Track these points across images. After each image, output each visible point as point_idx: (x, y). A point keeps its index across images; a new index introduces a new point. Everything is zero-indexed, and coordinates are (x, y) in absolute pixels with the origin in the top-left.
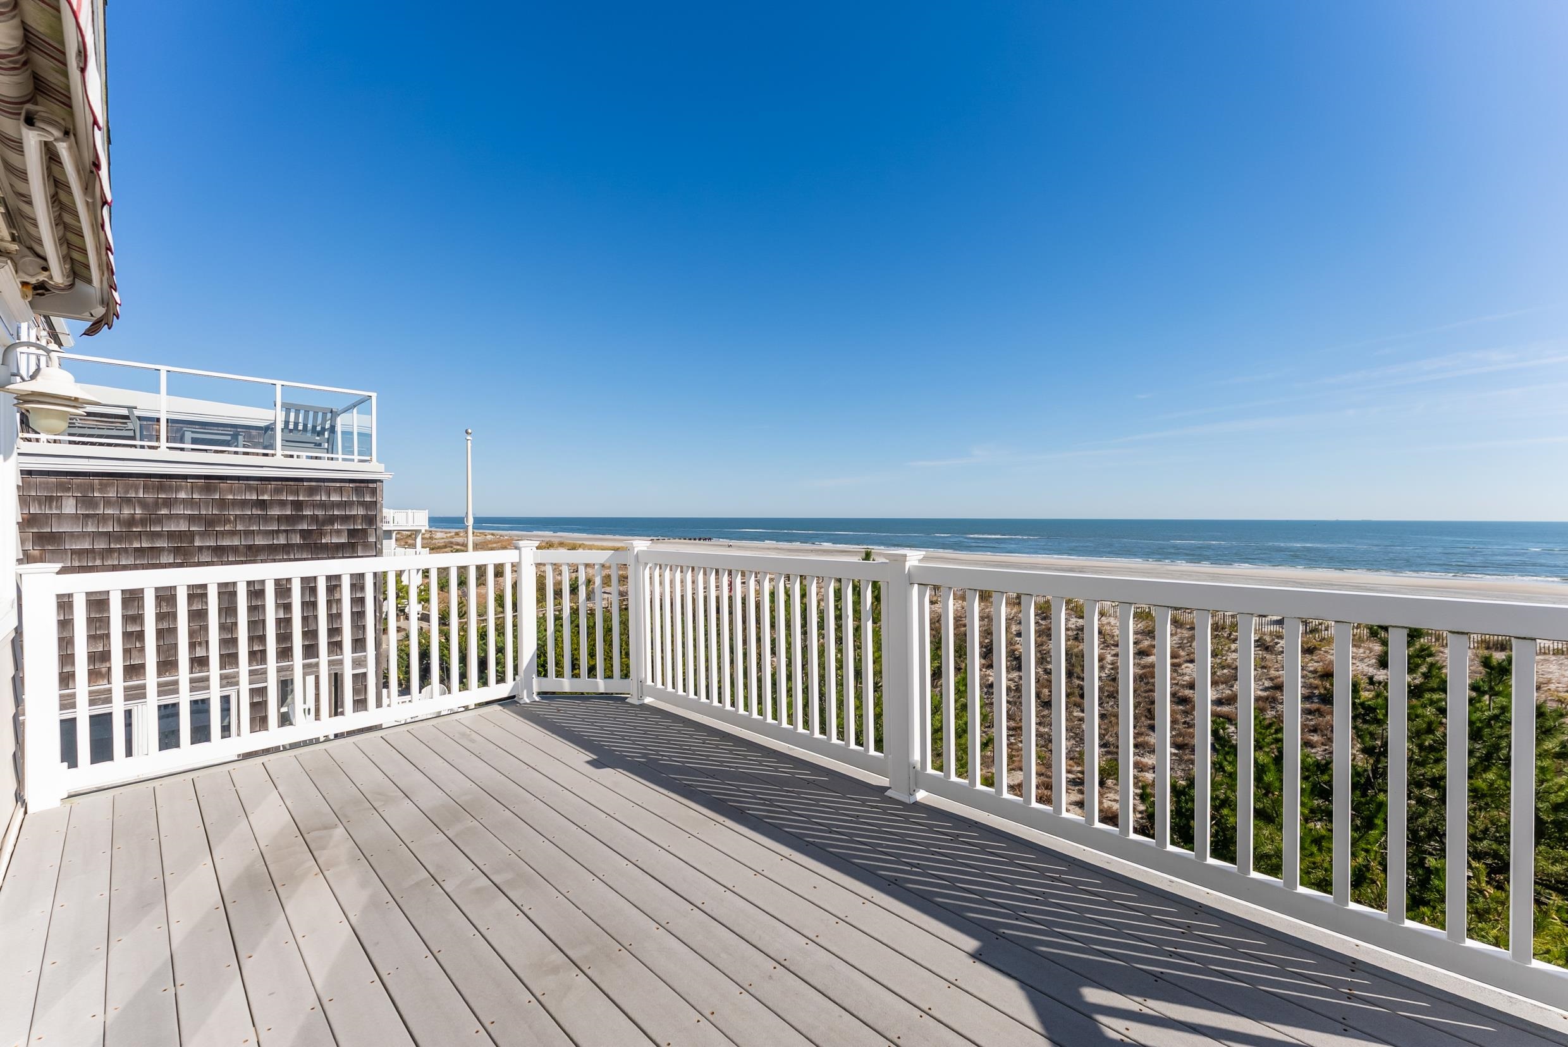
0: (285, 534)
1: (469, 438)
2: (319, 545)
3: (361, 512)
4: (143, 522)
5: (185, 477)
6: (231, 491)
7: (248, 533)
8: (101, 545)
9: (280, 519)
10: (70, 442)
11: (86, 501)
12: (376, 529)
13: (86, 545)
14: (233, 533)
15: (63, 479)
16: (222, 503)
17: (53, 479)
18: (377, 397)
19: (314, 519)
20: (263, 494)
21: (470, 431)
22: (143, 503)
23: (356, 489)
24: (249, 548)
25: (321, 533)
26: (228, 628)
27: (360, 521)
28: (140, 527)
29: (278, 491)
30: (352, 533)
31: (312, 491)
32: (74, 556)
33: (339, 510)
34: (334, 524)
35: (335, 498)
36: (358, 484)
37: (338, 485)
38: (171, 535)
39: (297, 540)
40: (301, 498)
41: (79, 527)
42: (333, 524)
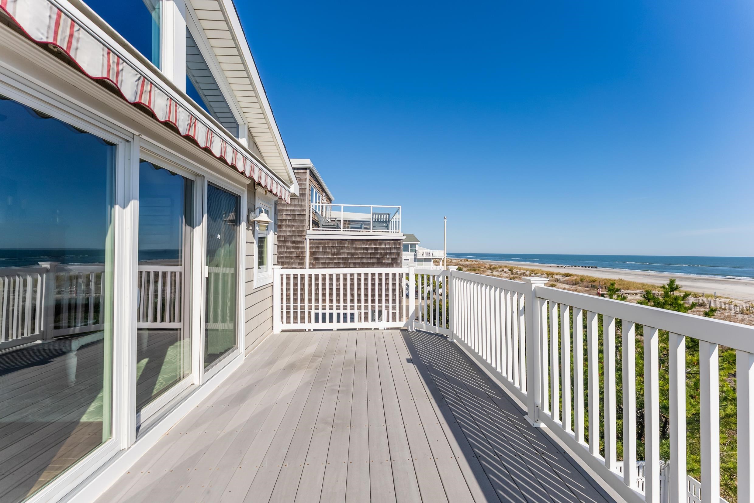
0: (372, 259)
1: (445, 220)
2: (382, 263)
3: (395, 251)
4: (337, 254)
5: (347, 240)
6: (358, 244)
7: (362, 258)
8: (327, 261)
9: (371, 254)
10: (323, 230)
11: (325, 248)
12: (400, 258)
13: (324, 261)
14: (358, 258)
15: (320, 241)
16: (356, 248)
17: (318, 241)
18: (401, 208)
19: (381, 253)
20: (366, 245)
21: (446, 217)
22: (336, 248)
23: (394, 243)
24: (363, 263)
25: (383, 259)
27: (395, 255)
29: (370, 244)
30: (392, 259)
31: (380, 244)
33: (388, 251)
35: (387, 246)
36: (394, 241)
37: (388, 241)
38: (344, 259)
39: (376, 261)
40: (377, 246)
41: (323, 255)
42: (387, 256)
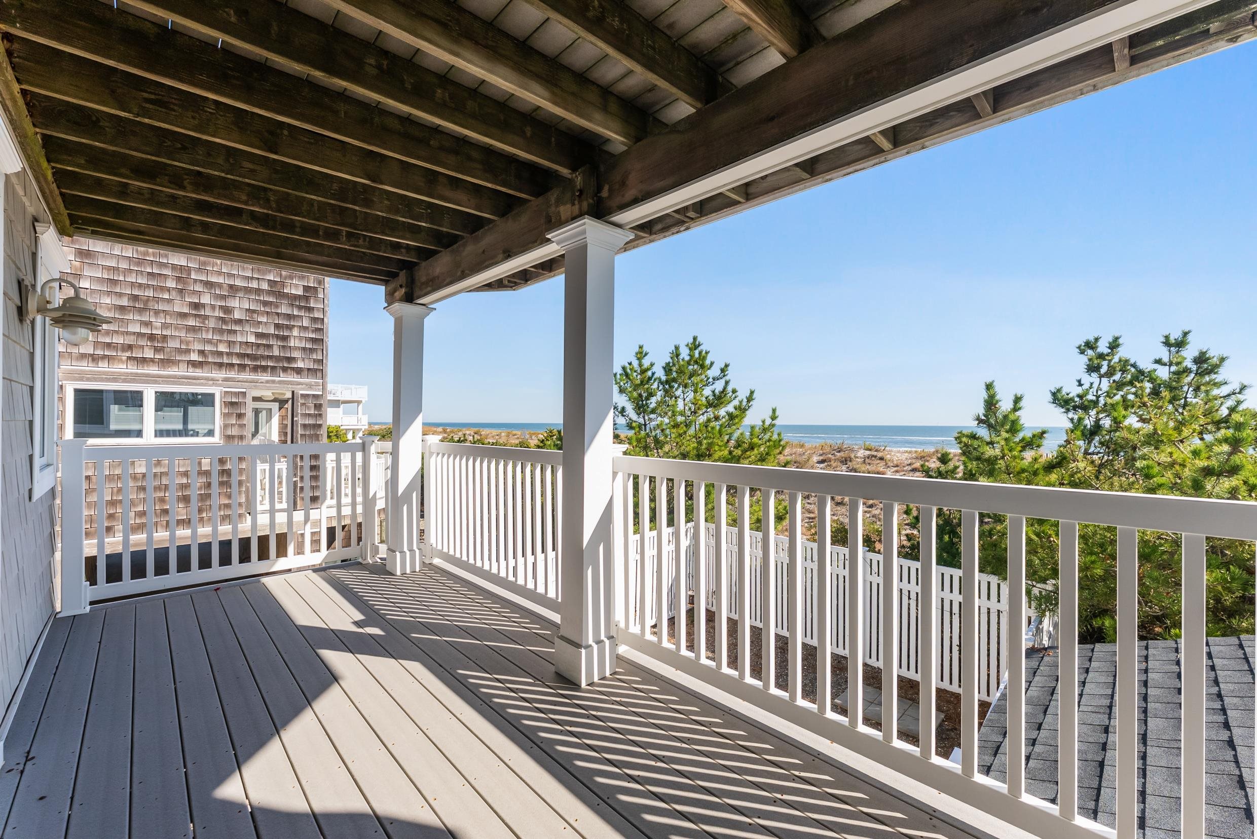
0: (257, 281)
2: (282, 294)
8: (124, 265)
12: (324, 289)
13: (113, 264)
26: (214, 344)
28: (152, 257)
30: (306, 288)
32: (104, 271)
34: (293, 280)
41: (108, 249)
